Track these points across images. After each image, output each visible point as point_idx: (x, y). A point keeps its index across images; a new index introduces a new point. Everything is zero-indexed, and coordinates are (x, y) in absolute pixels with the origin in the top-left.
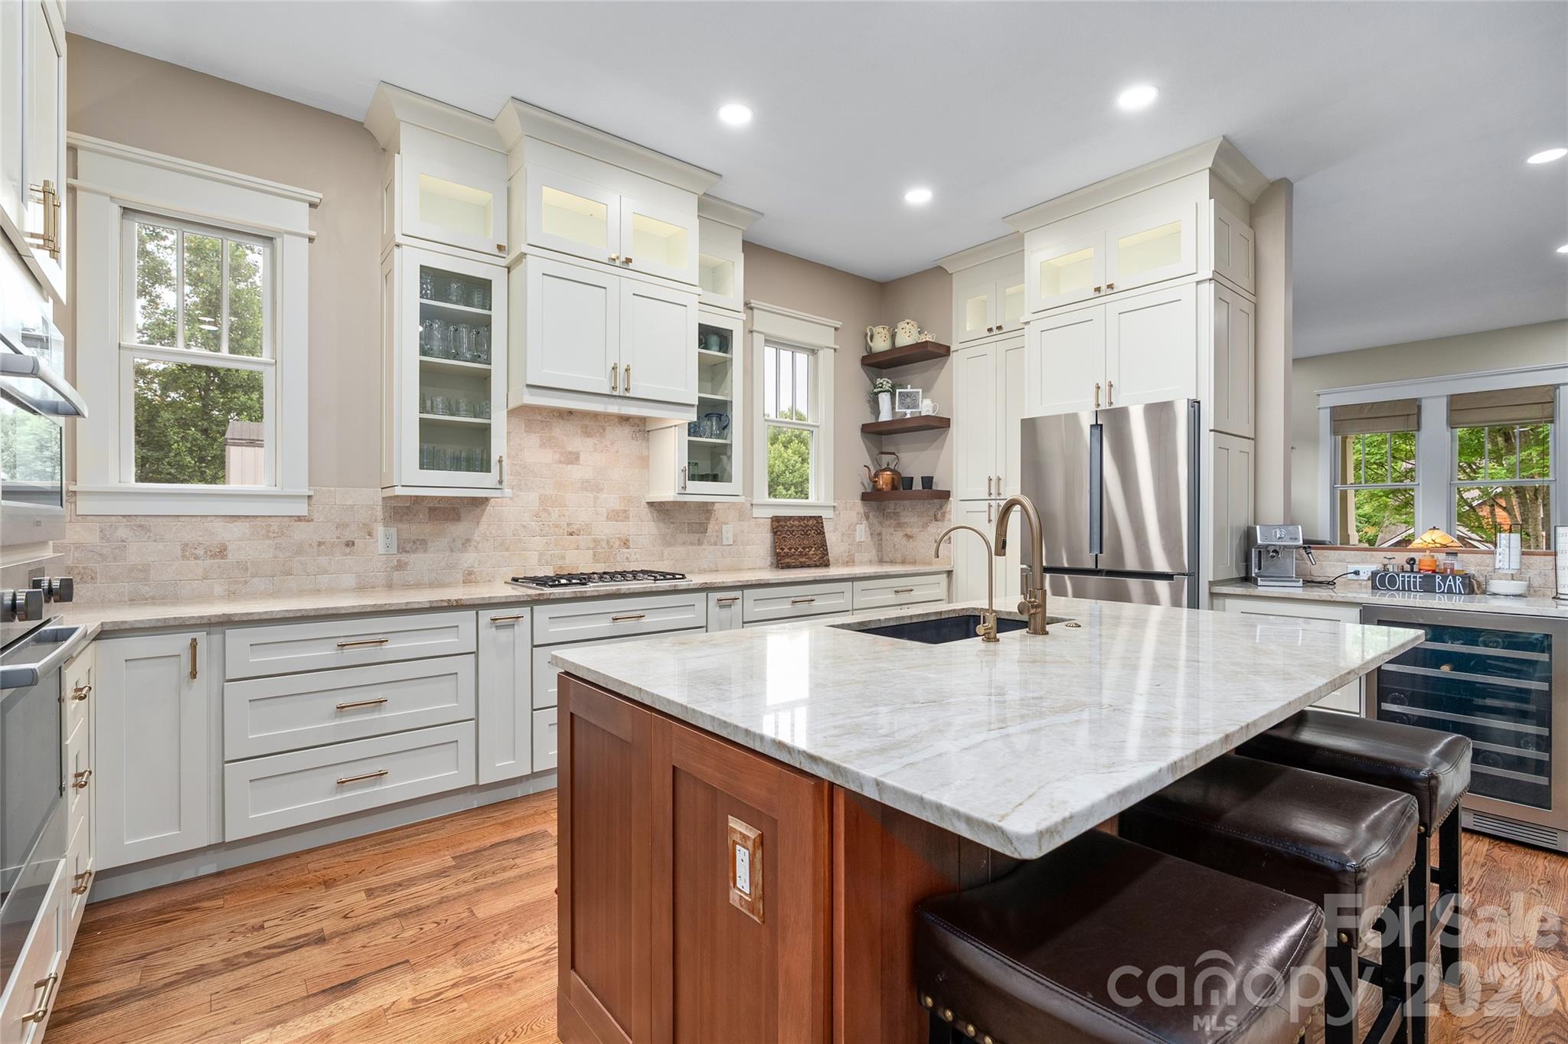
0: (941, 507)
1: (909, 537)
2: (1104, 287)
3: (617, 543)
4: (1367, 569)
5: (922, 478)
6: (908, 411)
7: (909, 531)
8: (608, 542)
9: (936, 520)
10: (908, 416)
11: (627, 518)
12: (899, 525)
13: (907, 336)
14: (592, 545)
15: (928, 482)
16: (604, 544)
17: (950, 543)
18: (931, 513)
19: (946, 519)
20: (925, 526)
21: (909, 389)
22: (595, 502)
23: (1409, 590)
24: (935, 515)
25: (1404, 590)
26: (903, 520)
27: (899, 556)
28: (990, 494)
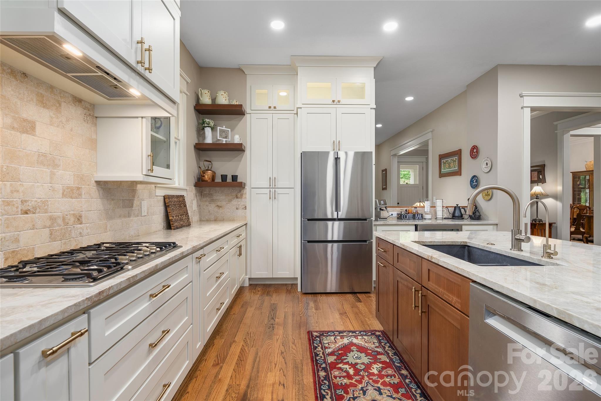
0: (240, 191)
1: (219, 207)
2: (336, 101)
3: (72, 219)
4: (395, 214)
5: (221, 175)
6: (224, 140)
7: (219, 204)
8: (64, 219)
9: (237, 198)
10: (224, 142)
11: (80, 195)
12: (213, 201)
13: (223, 99)
14: (48, 223)
15: (235, 178)
16: (60, 221)
17: (246, 209)
18: (234, 194)
19: (243, 197)
20: (230, 201)
21: (224, 128)
22: (51, 178)
23: (410, 219)
24: (236, 195)
25: (409, 219)
26: (215, 198)
27: (212, 217)
28: (270, 186)
